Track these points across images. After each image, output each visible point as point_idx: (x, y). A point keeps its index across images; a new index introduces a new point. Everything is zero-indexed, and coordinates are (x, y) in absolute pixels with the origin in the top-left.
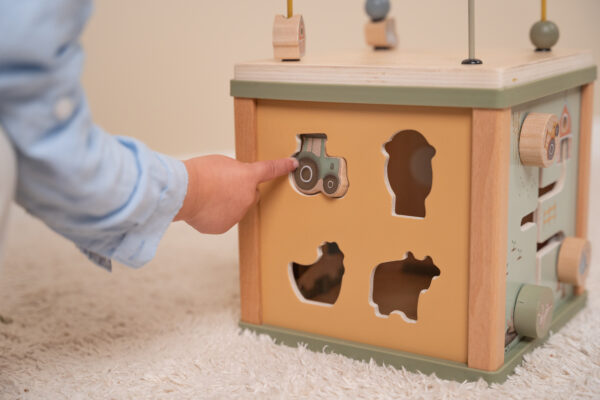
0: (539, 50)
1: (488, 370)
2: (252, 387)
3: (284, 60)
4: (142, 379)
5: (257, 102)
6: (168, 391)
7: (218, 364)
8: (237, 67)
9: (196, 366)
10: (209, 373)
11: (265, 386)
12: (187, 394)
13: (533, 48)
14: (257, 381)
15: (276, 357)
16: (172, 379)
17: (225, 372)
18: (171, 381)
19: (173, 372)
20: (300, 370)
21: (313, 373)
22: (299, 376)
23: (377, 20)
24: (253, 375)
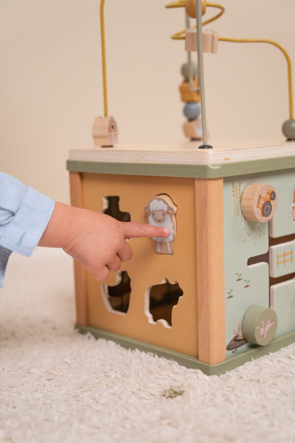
0: (289, 140)
1: (209, 364)
2: (109, 374)
3: (103, 147)
4: (29, 373)
5: (81, 175)
6: (49, 380)
7: (82, 361)
8: (71, 152)
9: (66, 363)
10: (76, 367)
11: (118, 373)
12: (63, 381)
13: (285, 139)
14: (112, 370)
15: (123, 355)
16: (51, 372)
17: (88, 366)
18: (51, 373)
19: (50, 367)
20: (141, 363)
21: (151, 364)
22: (141, 366)
23: (191, 119)
24: (108, 367)
